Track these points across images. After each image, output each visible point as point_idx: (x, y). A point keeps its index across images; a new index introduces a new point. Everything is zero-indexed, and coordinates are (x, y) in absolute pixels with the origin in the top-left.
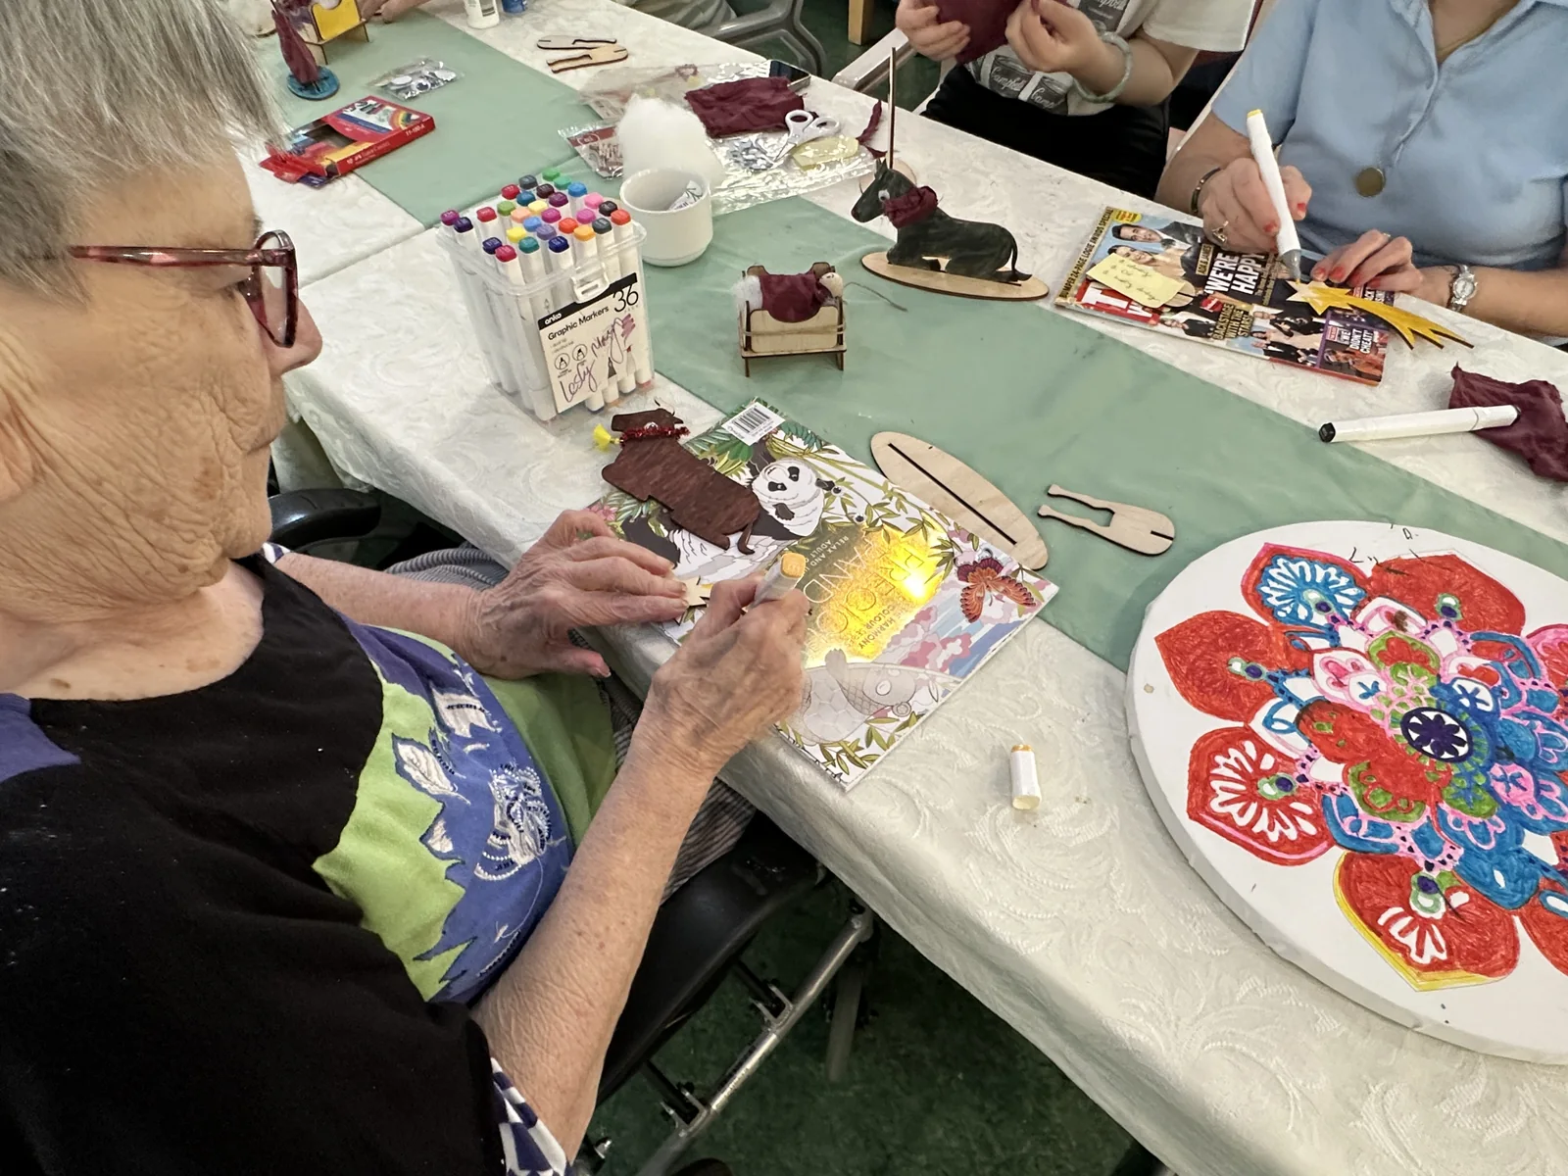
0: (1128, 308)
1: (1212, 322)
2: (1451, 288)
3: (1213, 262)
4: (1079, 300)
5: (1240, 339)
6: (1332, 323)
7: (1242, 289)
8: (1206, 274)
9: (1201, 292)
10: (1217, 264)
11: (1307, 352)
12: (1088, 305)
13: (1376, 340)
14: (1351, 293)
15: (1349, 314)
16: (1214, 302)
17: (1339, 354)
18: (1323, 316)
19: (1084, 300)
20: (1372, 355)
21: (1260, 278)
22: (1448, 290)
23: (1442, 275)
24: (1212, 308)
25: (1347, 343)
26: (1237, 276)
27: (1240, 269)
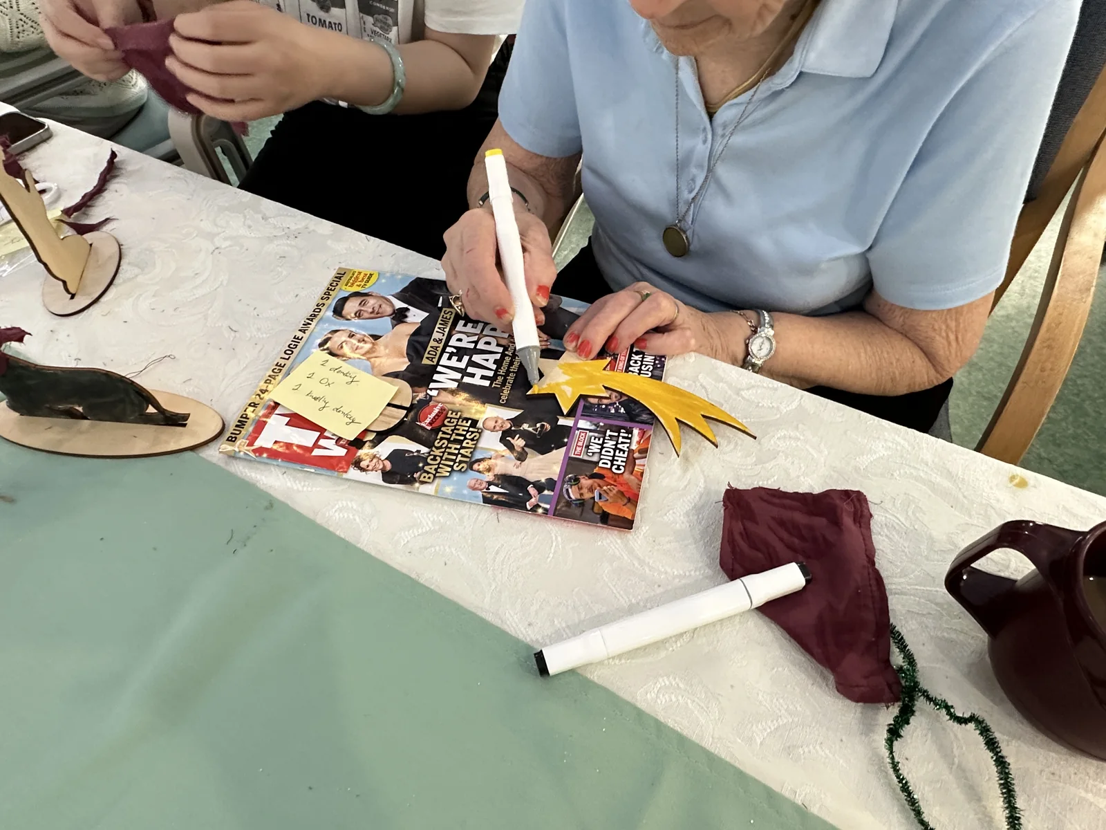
0: (316, 445)
1: (424, 450)
2: (747, 345)
3: (449, 337)
4: (251, 444)
5: (455, 477)
6: (583, 424)
7: (477, 381)
8: (435, 360)
9: (421, 396)
10: (453, 342)
11: (540, 487)
12: (260, 451)
13: (634, 447)
14: (612, 366)
15: (605, 401)
16: (436, 411)
17: (586, 482)
18: (571, 413)
19: (258, 444)
20: (626, 475)
21: (503, 355)
22: (743, 347)
23: (738, 324)
24: (430, 424)
25: (595, 459)
26: (476, 358)
27: (481, 346)
